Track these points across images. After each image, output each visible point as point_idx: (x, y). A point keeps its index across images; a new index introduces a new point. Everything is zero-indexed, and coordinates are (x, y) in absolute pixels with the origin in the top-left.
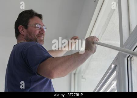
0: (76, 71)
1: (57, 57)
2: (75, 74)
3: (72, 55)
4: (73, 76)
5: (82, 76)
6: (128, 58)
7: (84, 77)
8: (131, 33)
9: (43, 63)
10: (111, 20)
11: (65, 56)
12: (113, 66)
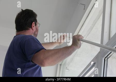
0: (62, 63)
1: (48, 50)
2: (61, 65)
3: (61, 48)
4: (59, 66)
5: (67, 67)
6: (105, 58)
7: (68, 68)
8: (110, 38)
9: (37, 53)
10: (95, 25)
11: (55, 49)
12: (92, 63)
